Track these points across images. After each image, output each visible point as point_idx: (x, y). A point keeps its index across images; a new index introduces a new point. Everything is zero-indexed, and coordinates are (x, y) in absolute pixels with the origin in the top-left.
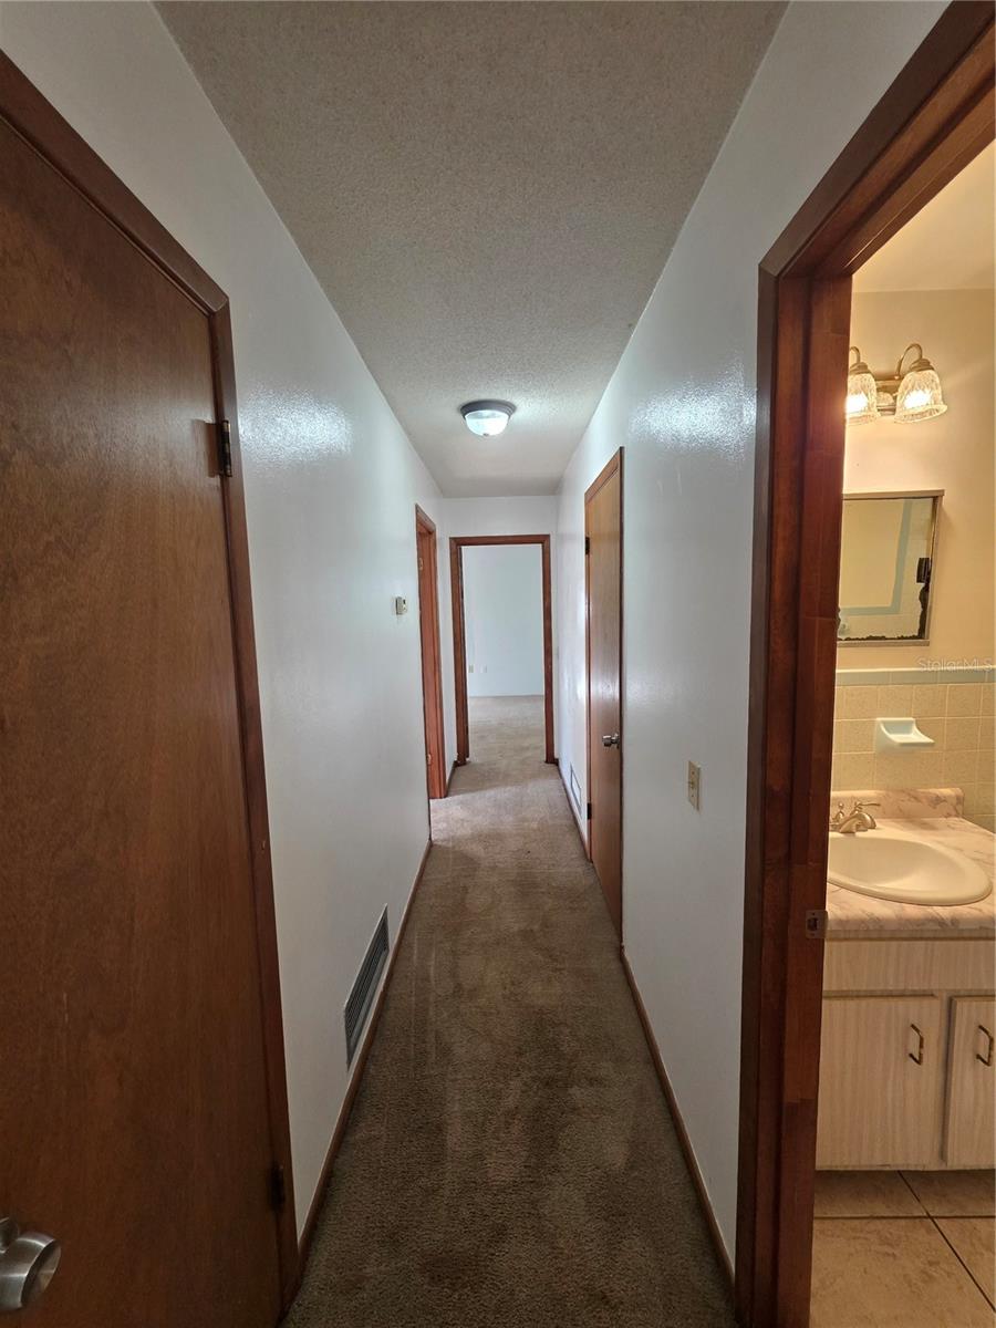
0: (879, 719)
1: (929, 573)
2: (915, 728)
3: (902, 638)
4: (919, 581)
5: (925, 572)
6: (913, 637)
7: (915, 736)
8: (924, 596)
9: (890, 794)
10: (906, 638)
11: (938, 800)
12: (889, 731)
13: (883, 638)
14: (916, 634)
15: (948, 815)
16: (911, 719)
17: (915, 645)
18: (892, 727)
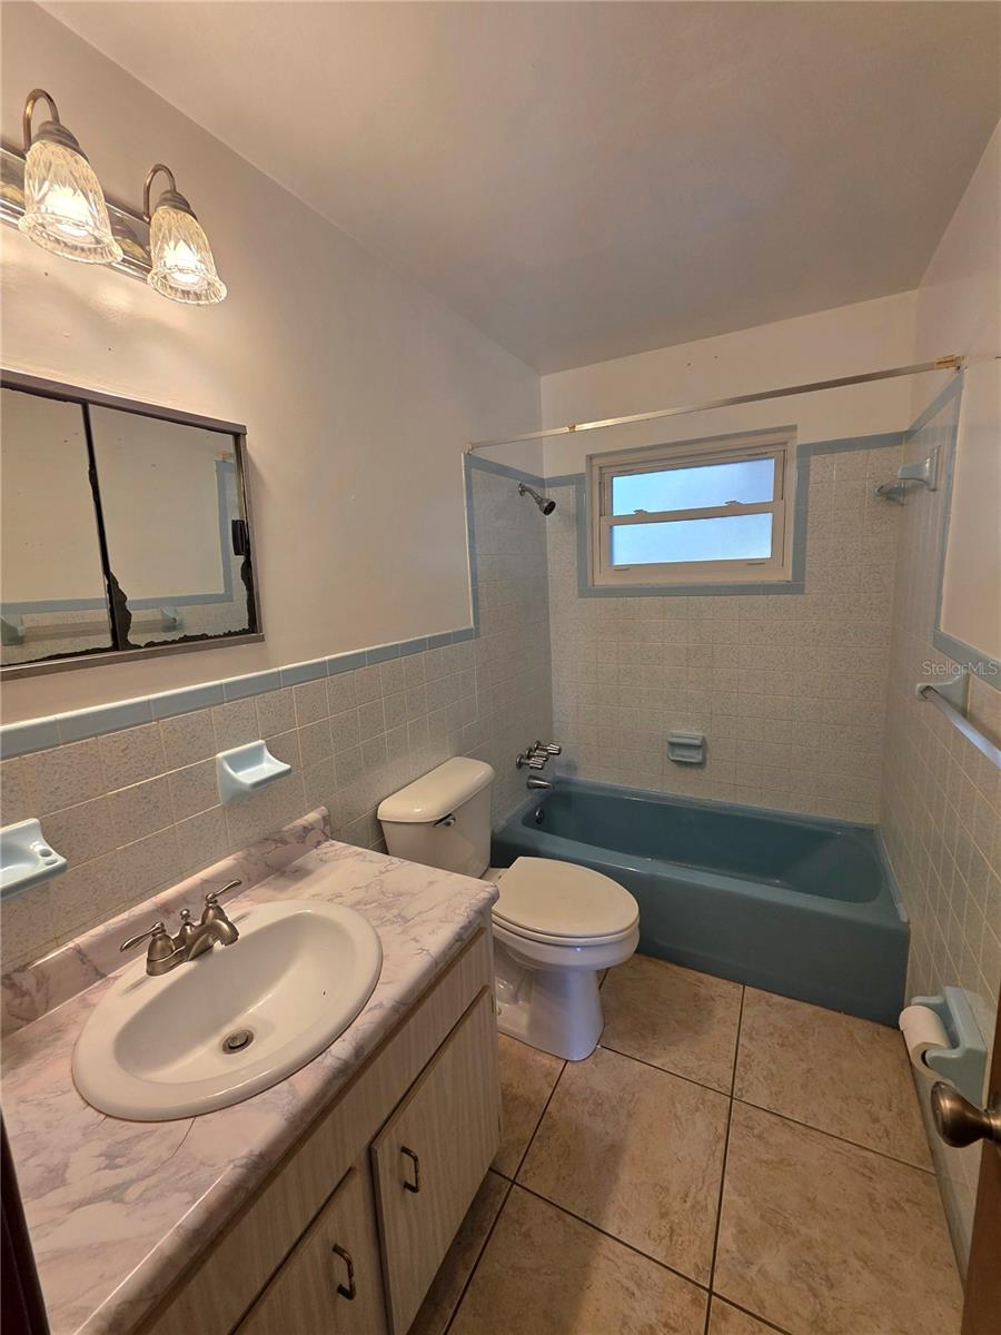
0: (220, 755)
1: (248, 542)
2: (267, 754)
3: (230, 634)
4: (237, 553)
5: (241, 539)
6: (244, 632)
7: (270, 766)
8: (248, 572)
9: (253, 850)
10: (236, 634)
11: (306, 830)
12: (235, 770)
13: (204, 637)
14: (247, 627)
15: (319, 843)
16: (261, 742)
17: (249, 641)
18: (240, 762)
